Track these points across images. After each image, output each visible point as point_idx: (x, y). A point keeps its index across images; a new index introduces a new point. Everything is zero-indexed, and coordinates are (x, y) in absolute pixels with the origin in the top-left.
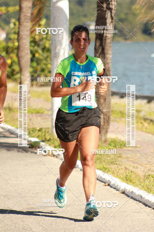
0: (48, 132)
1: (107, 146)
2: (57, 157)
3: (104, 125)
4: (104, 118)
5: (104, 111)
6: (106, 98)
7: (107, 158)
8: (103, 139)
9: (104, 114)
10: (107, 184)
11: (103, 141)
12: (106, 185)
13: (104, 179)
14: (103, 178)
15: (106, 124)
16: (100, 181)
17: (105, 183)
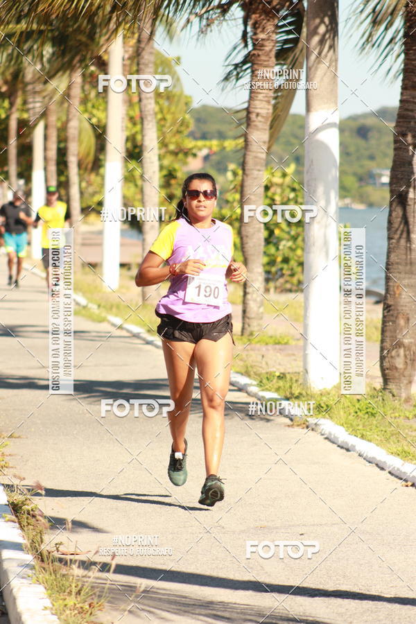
0: (297, 381)
1: (412, 408)
2: (313, 430)
3: (405, 369)
4: (405, 356)
5: (406, 341)
6: (410, 316)
7: (410, 433)
8: (404, 395)
9: (404, 347)
10: (410, 484)
11: (403, 399)
12: (407, 486)
13: (404, 473)
14: (403, 471)
15: (409, 367)
16: (397, 477)
17: (406, 481)
